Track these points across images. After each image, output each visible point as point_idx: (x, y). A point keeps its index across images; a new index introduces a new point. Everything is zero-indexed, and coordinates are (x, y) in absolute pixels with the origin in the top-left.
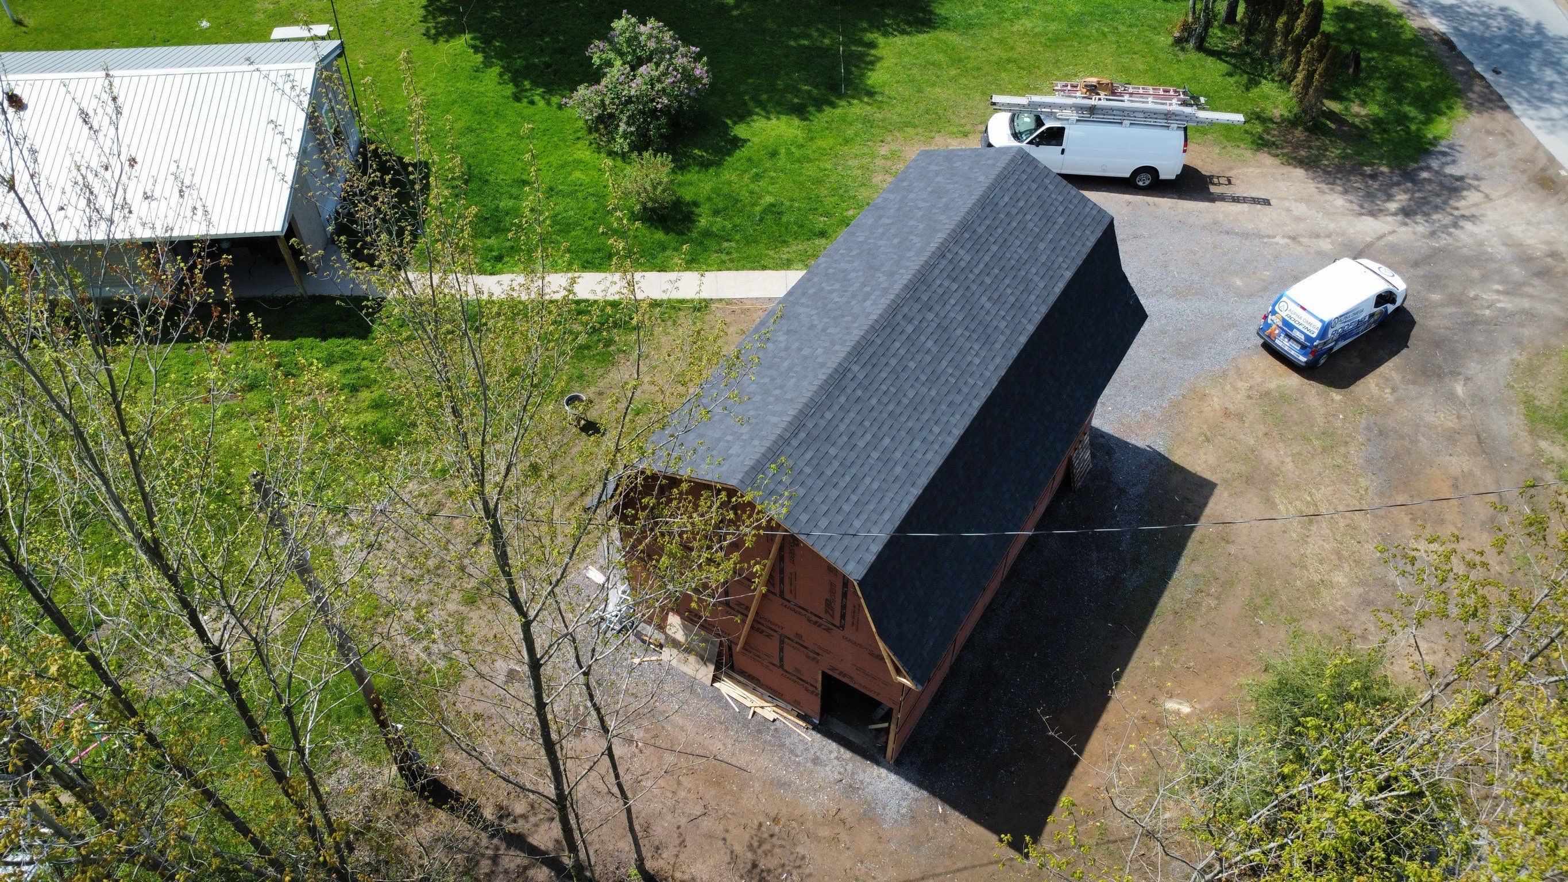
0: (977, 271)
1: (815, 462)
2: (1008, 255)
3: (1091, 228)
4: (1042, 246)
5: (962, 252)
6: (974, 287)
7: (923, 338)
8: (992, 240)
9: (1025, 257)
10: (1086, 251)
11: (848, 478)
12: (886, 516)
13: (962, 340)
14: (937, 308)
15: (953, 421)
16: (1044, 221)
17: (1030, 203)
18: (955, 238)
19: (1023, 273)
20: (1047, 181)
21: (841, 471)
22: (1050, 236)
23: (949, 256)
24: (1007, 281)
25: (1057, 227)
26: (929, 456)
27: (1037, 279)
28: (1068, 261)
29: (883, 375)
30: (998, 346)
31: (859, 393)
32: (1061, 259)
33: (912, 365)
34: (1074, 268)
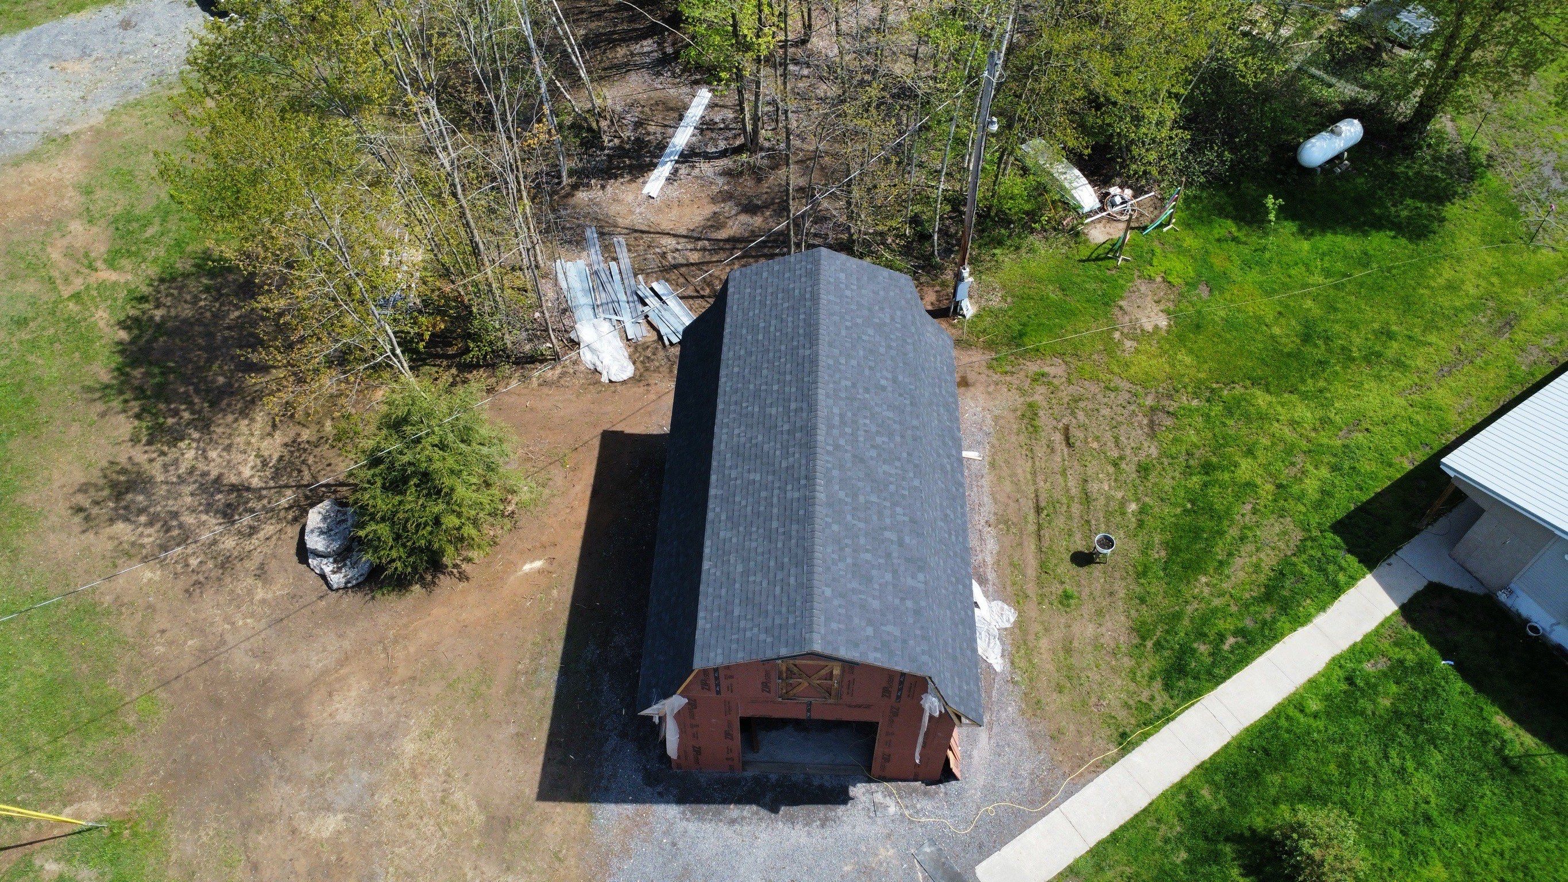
0: (776, 492)
1: (791, 292)
2: (761, 531)
3: (707, 633)
4: (740, 568)
5: (796, 495)
6: (770, 478)
7: (780, 409)
8: (781, 530)
9: (747, 543)
10: (703, 602)
11: (768, 302)
12: (735, 307)
13: (755, 434)
14: (785, 437)
15: (729, 384)
16: (750, 595)
17: (771, 599)
18: (809, 498)
19: (741, 529)
20: (769, 640)
21: (774, 302)
23: (803, 482)
24: (749, 509)
25: (737, 601)
26: (731, 353)
27: (729, 535)
29: (788, 366)
30: (728, 456)
31: (795, 343)
32: (718, 573)
33: (775, 387)
34: (704, 576)
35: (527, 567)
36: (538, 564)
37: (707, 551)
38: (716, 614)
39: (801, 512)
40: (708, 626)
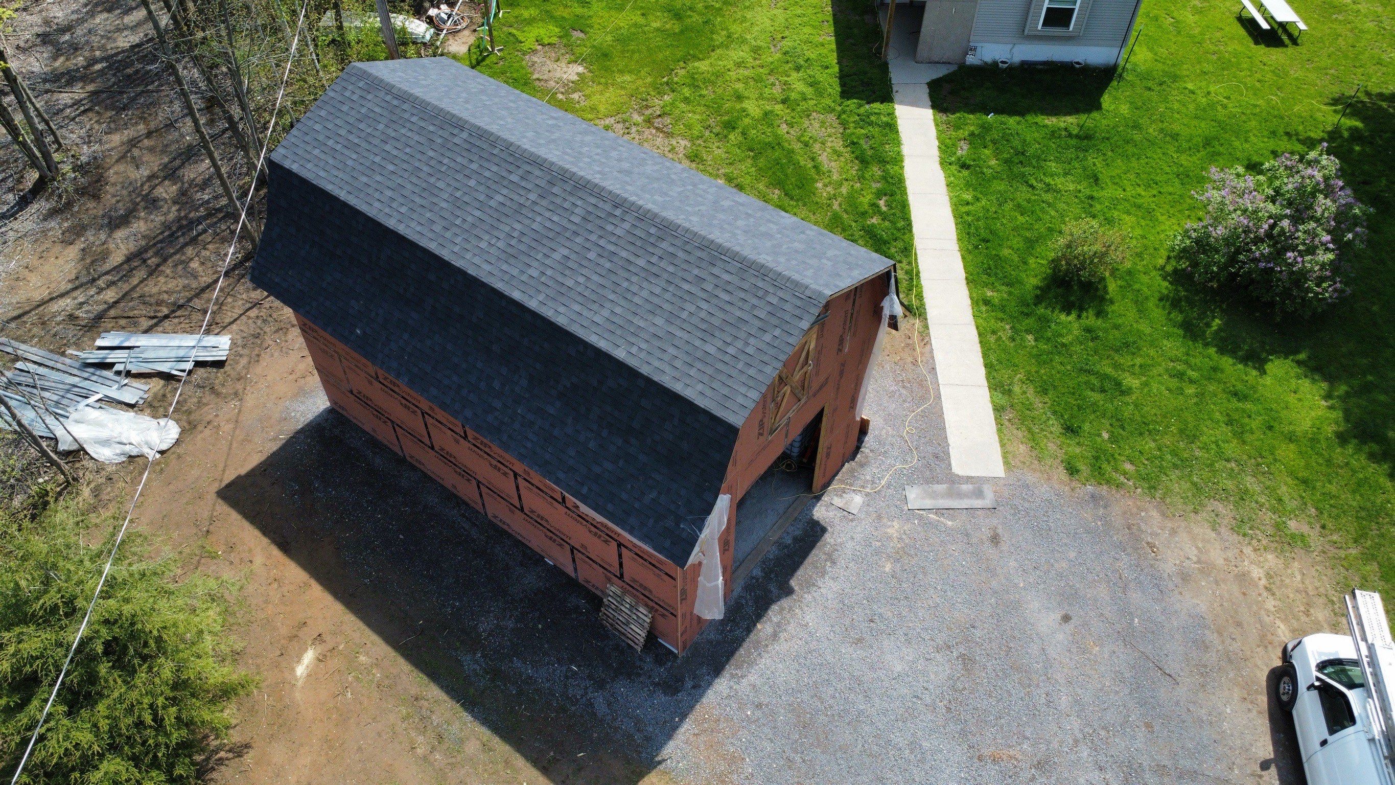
0: (602, 242)
1: (372, 115)
2: (634, 279)
3: (708, 392)
4: (659, 321)
5: (627, 226)
6: (579, 240)
7: (505, 191)
8: (654, 259)
9: (636, 300)
10: (666, 380)
11: (356, 141)
12: (322, 174)
13: (507, 229)
14: (544, 203)
15: (413, 224)
16: (704, 326)
17: (727, 307)
18: (643, 216)
19: (612, 297)
20: (776, 332)
21: (363, 135)
22: (679, 333)
23: (618, 212)
24: (595, 278)
25: (698, 343)
26: (377, 204)
27: (606, 313)
28: (643, 355)
29: (459, 159)
30: (505, 267)
31: (439, 141)
32: (644, 346)
33: (472, 183)
34: (632, 362)
35: (301, 670)
36: (309, 656)
37: (602, 345)
38: (692, 372)
39: (653, 230)
40: (700, 387)
